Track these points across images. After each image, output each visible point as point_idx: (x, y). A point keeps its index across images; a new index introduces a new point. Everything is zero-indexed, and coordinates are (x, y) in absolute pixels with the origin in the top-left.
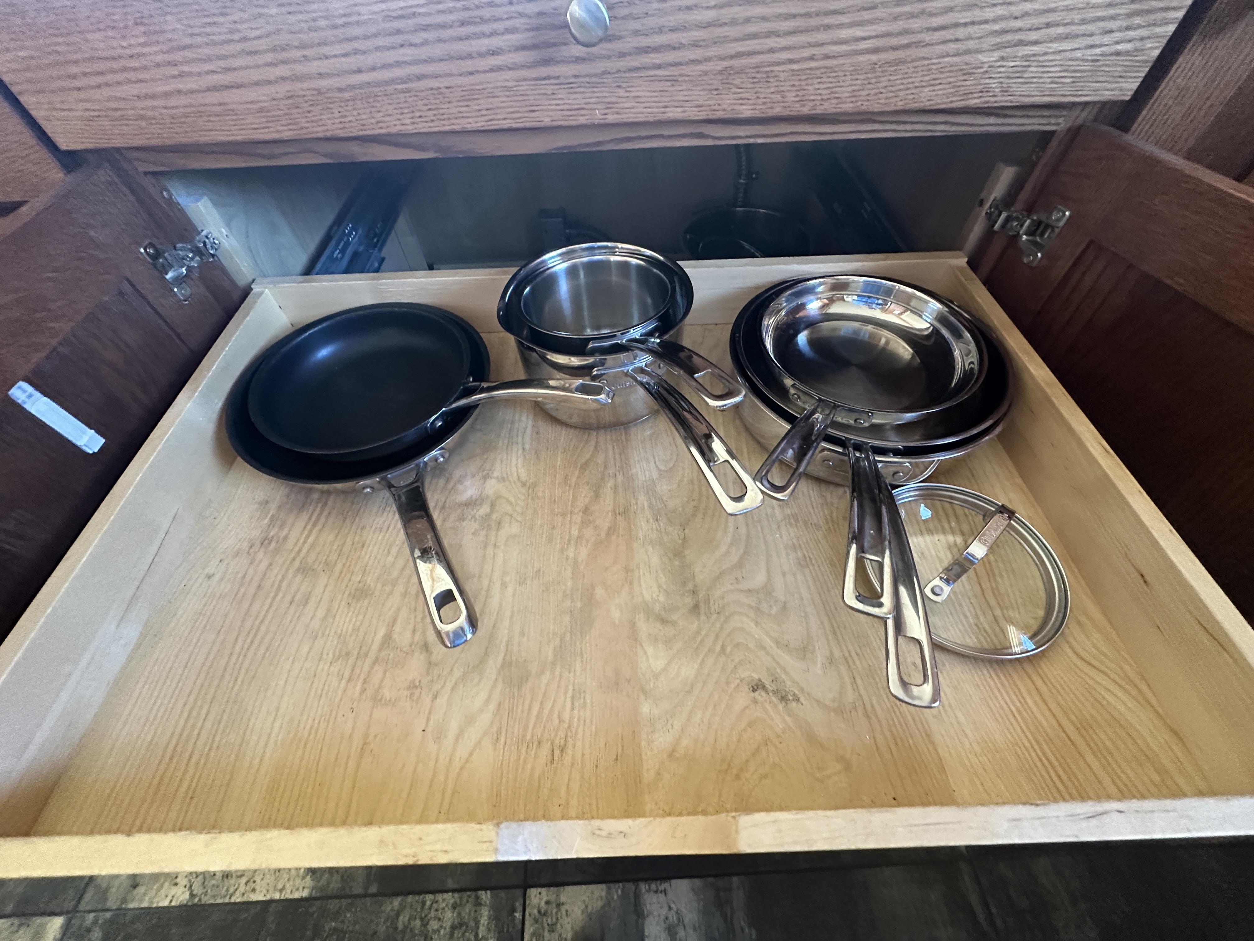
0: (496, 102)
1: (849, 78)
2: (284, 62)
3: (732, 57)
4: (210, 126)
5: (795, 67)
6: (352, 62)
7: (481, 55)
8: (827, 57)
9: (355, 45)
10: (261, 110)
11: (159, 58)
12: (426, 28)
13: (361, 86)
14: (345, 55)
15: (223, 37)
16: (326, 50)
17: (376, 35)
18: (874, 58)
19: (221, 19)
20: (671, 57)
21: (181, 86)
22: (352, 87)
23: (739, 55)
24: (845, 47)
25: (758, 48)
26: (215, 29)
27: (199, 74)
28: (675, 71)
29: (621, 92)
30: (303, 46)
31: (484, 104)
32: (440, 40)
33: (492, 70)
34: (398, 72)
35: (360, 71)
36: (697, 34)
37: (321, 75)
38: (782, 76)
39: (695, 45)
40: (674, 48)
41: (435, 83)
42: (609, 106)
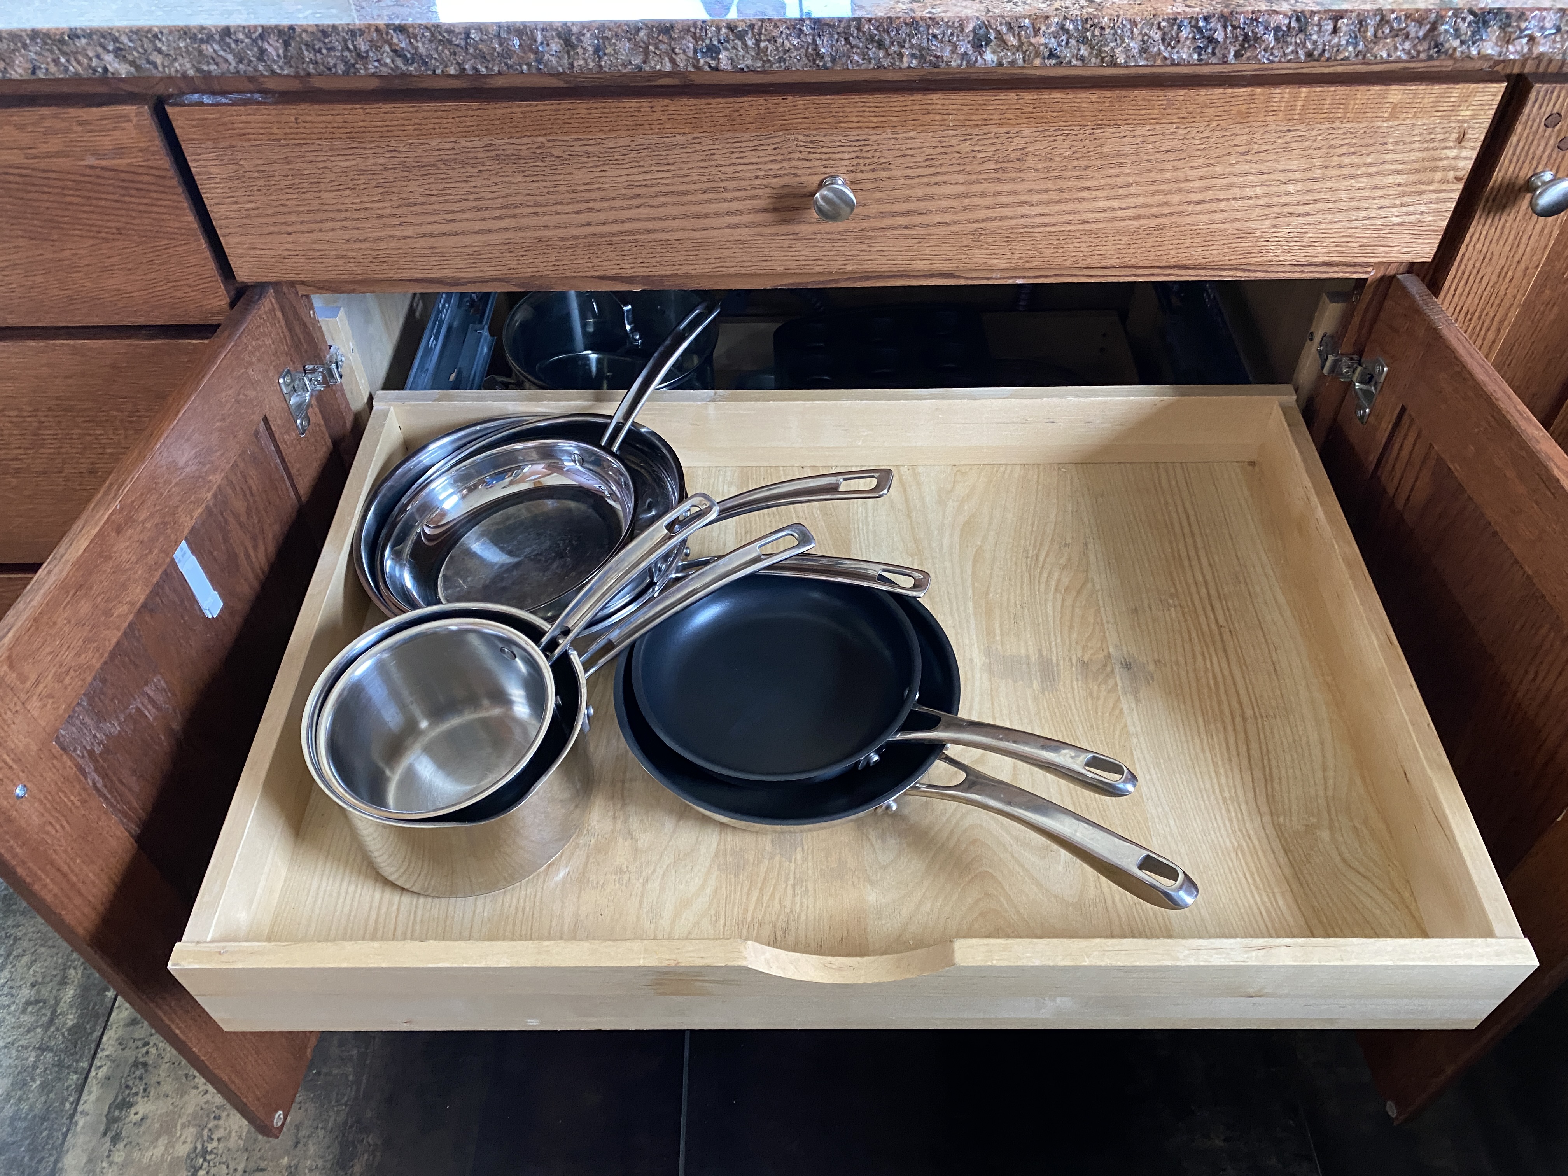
0: (727, 253)
1: (1111, 238)
2: (514, 216)
3: (983, 221)
4: (412, 265)
5: (1052, 229)
6: (583, 218)
7: (717, 215)
8: (1085, 222)
9: (591, 205)
10: (473, 253)
11: (388, 211)
12: (667, 194)
13: (586, 236)
14: (577, 213)
15: (458, 197)
16: (559, 208)
17: (614, 199)
18: (1135, 223)
19: (463, 185)
20: (919, 219)
21: (397, 233)
22: (575, 237)
23: (989, 219)
24: (1103, 215)
25: (1010, 214)
26: (453, 191)
27: (421, 224)
28: (922, 231)
29: (864, 247)
30: (536, 205)
31: (714, 254)
32: (679, 203)
33: (727, 227)
34: (627, 226)
35: (589, 224)
36: (944, 203)
37: (546, 227)
38: (1039, 236)
39: (944, 210)
40: (922, 213)
41: (665, 236)
42: (849, 258)
